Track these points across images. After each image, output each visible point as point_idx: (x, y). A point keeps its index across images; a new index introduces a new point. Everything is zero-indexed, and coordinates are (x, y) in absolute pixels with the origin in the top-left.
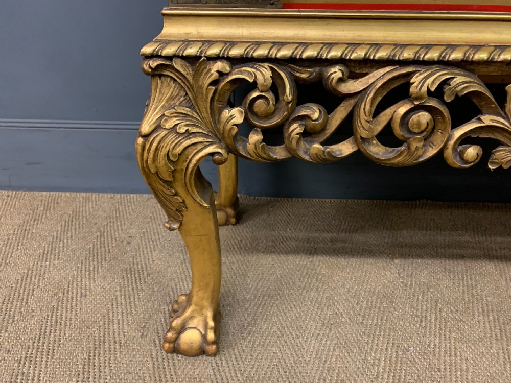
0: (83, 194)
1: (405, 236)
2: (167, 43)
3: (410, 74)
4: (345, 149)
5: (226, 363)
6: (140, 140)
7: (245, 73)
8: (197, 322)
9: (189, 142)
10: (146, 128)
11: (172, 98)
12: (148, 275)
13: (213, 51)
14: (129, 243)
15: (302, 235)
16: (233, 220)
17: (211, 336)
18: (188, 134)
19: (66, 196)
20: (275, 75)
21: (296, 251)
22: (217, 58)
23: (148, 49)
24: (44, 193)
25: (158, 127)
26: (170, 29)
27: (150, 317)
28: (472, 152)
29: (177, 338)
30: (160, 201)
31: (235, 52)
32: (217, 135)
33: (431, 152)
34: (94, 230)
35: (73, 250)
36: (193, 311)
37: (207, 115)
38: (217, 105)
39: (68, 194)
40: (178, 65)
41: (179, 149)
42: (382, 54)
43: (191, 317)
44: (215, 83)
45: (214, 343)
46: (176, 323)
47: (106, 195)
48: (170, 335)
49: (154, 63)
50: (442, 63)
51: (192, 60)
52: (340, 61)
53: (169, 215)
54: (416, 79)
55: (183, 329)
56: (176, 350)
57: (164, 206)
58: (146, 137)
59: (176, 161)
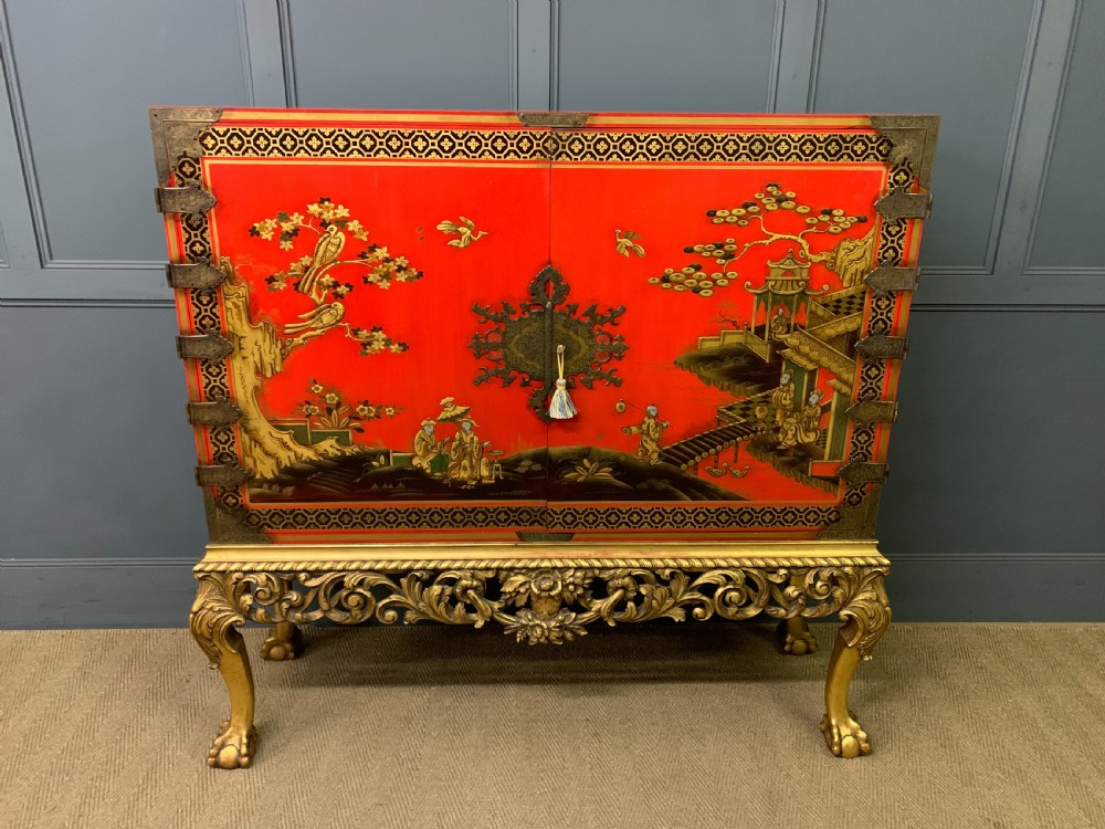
0: (144, 631)
1: (456, 664)
2: (208, 563)
3: (344, 576)
4: (317, 615)
5: (256, 774)
6: (191, 616)
7: (251, 578)
8: (235, 740)
9: (220, 616)
10: (195, 608)
11: (211, 591)
12: (203, 710)
13: (233, 568)
14: (188, 681)
15: (356, 667)
16: (292, 655)
17: (244, 750)
18: (220, 611)
19: (125, 633)
20: (268, 579)
21: (344, 683)
22: (236, 571)
23: (197, 568)
24: (102, 631)
25: (202, 608)
26: (209, 557)
27: (200, 744)
28: (391, 614)
29: (218, 754)
30: (203, 649)
31: (246, 568)
32: (238, 609)
33: (368, 616)
34: (155, 669)
35: (133, 691)
36: (232, 732)
37: (231, 599)
38: (237, 594)
39: (127, 631)
40: (214, 575)
41: (214, 620)
42: (326, 567)
43: (230, 737)
44: (235, 583)
45: (246, 755)
46: (218, 741)
47: (168, 630)
48: (212, 751)
49: (201, 575)
50: (358, 570)
51: (223, 572)
52: (304, 571)
53: (210, 659)
54: (346, 579)
55: (223, 746)
56: (217, 765)
57: (207, 653)
58: (196, 613)
59: (213, 627)
